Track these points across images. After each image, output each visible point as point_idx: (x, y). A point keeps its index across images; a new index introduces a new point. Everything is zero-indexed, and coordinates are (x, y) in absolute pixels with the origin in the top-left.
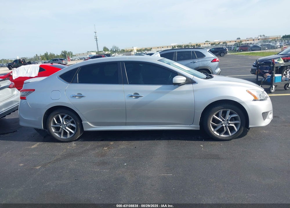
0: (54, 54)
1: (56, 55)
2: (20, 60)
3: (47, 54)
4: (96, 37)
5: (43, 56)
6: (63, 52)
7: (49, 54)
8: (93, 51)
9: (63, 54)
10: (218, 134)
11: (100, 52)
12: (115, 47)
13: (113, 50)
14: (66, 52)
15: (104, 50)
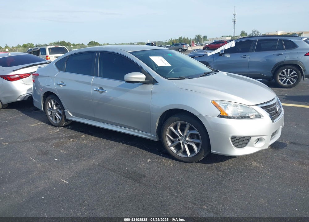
0: (187, 38)
1: (189, 39)
2: (152, 43)
3: (181, 38)
4: (234, 20)
5: (177, 39)
6: (197, 36)
7: (183, 38)
8: (228, 36)
9: (197, 38)
10: (175, 151)
11: (236, 36)
12: (256, 31)
13: (252, 35)
14: (200, 36)
15: (241, 35)
